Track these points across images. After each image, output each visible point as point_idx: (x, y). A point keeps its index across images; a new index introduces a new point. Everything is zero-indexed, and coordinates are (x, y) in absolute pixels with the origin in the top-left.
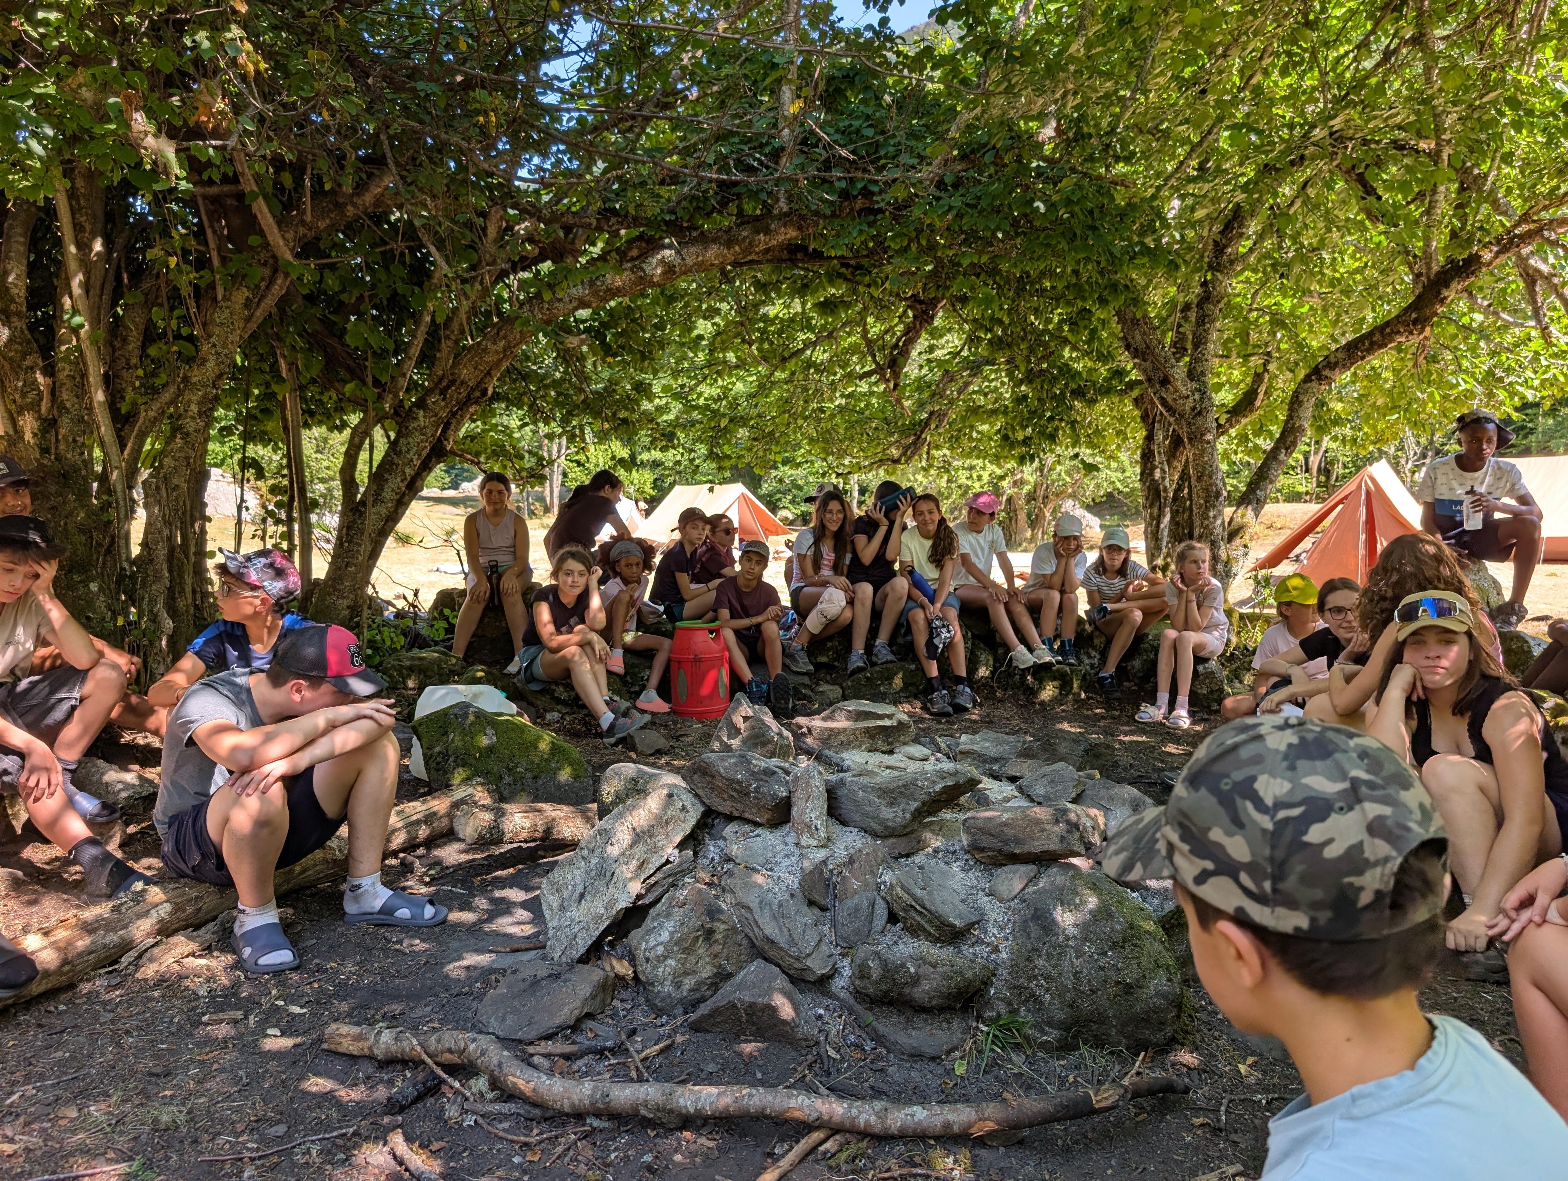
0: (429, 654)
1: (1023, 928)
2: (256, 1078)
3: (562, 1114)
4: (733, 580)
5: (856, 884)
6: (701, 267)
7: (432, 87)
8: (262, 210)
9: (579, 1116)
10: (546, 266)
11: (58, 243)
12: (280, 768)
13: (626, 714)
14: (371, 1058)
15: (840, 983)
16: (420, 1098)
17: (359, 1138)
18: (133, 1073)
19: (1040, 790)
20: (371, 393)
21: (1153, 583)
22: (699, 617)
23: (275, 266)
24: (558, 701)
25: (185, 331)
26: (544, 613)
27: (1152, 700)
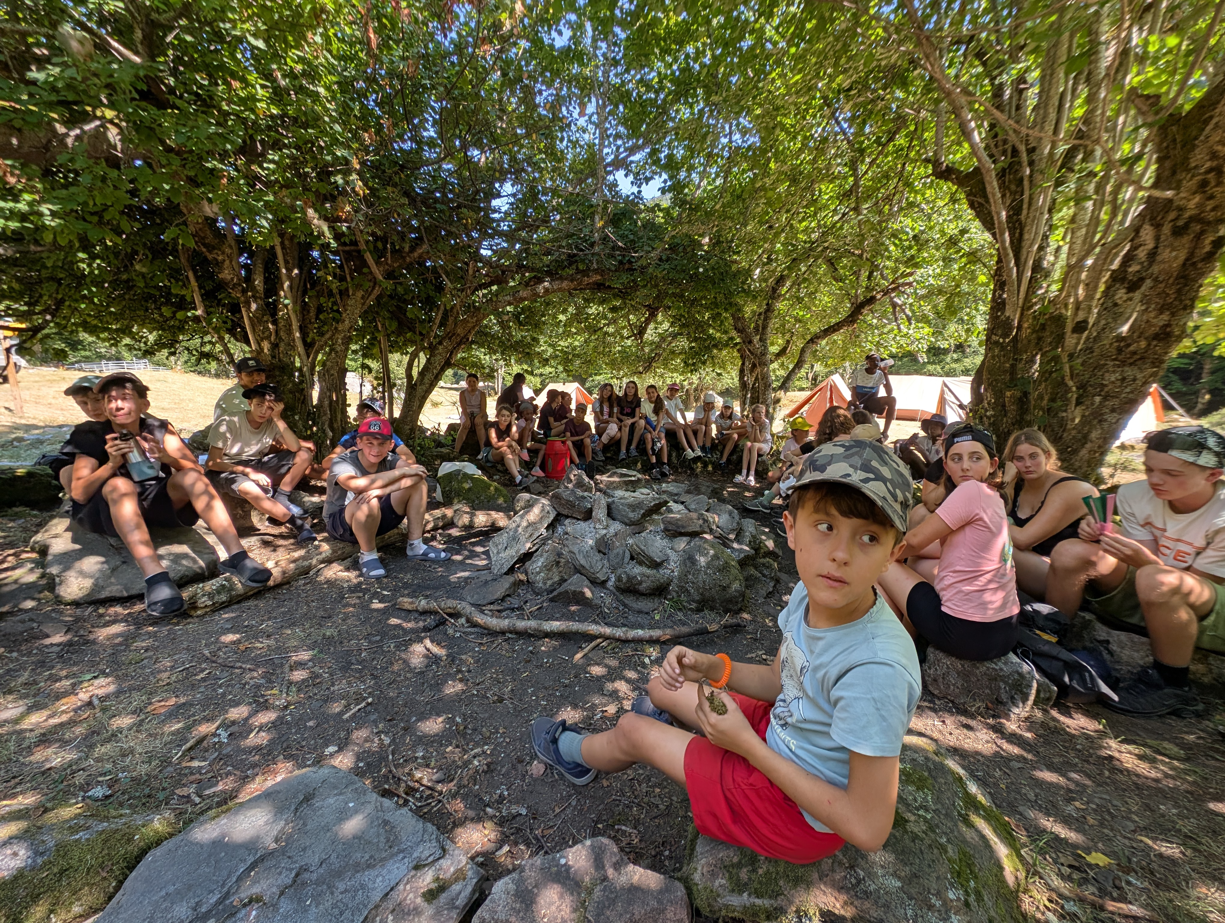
0: (444, 450)
1: (684, 563)
2: (367, 619)
3: (496, 632)
4: (572, 420)
5: (618, 544)
6: (560, 290)
7: (444, 207)
8: (369, 258)
9: (503, 633)
10: (494, 288)
11: (278, 269)
12: (377, 492)
13: (526, 477)
14: (417, 611)
15: (610, 584)
16: (437, 626)
17: (411, 642)
18: (315, 617)
19: (693, 507)
20: (418, 338)
21: (742, 422)
22: (558, 436)
23: (375, 282)
24: (499, 471)
25: (335, 308)
26: (493, 434)
27: (740, 473)
